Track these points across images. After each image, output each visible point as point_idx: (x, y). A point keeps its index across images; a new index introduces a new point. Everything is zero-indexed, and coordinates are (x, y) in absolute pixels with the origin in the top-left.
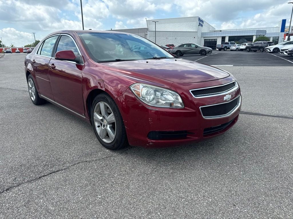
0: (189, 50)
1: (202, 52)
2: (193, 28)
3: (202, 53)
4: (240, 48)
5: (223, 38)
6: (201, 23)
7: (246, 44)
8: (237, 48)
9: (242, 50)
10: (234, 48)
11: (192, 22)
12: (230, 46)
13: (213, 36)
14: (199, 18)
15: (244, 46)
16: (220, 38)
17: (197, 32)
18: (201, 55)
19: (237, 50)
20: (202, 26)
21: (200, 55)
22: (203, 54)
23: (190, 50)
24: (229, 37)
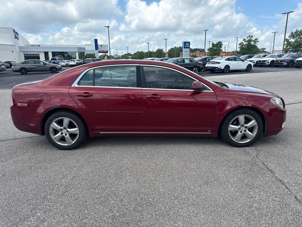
0: (37, 68)
1: (52, 69)
2: (8, 41)
3: (52, 71)
4: (70, 64)
5: (46, 54)
6: (16, 35)
7: (74, 60)
8: (67, 64)
9: (72, 66)
10: (64, 64)
11: (6, 34)
12: (59, 62)
13: (34, 50)
14: (14, 30)
15: (74, 62)
16: (42, 53)
17: (15, 45)
18: (52, 73)
19: (67, 66)
20: (18, 38)
21: (50, 72)
22: (54, 71)
23: (39, 67)
24: (52, 52)
